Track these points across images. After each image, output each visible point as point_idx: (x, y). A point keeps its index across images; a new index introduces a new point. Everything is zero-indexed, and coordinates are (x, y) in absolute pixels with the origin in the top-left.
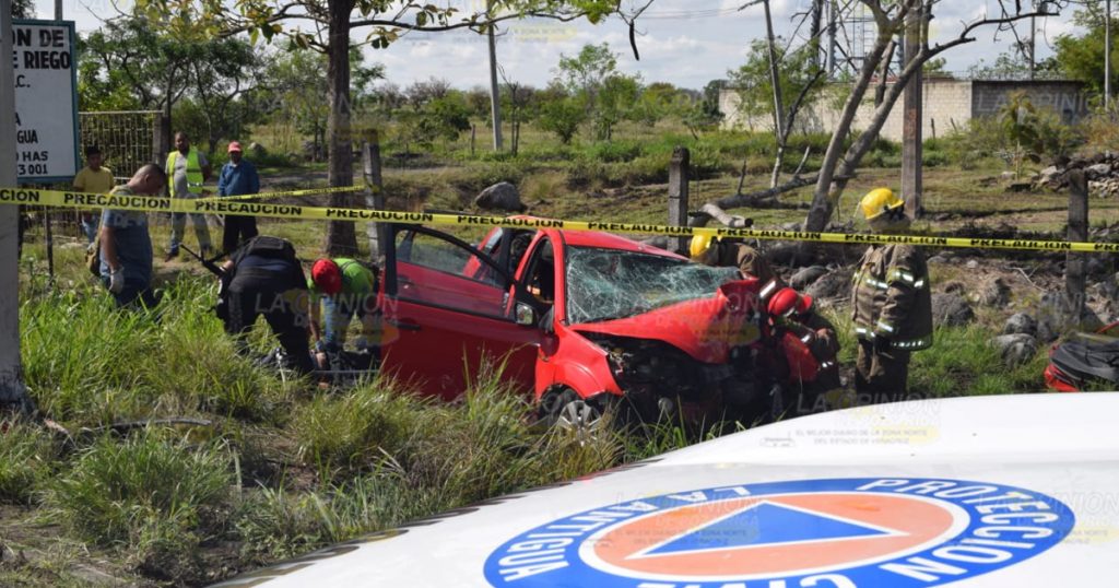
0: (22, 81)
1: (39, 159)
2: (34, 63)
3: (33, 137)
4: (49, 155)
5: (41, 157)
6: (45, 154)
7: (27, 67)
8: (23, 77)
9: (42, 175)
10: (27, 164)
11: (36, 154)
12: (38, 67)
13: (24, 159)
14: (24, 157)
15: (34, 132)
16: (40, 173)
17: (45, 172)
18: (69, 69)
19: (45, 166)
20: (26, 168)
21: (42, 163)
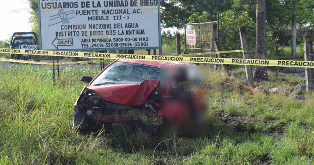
0: (139, 11)
1: (145, 40)
2: (144, 4)
3: (143, 32)
4: (149, 39)
5: (146, 40)
6: (147, 38)
7: (141, 6)
8: (139, 9)
9: (146, 46)
10: (140, 42)
11: (144, 38)
12: (145, 5)
13: (139, 41)
14: (140, 39)
15: (143, 30)
16: (145, 45)
17: (147, 45)
18: (157, 6)
19: (147, 43)
20: (140, 44)
21: (146, 42)
